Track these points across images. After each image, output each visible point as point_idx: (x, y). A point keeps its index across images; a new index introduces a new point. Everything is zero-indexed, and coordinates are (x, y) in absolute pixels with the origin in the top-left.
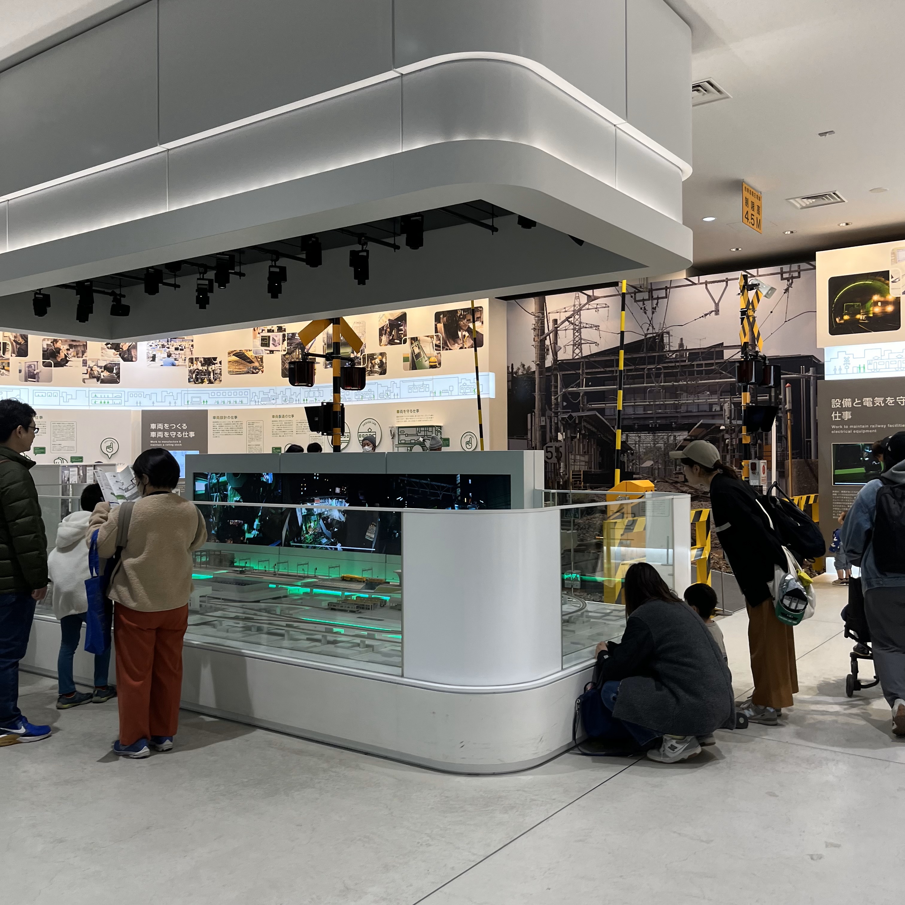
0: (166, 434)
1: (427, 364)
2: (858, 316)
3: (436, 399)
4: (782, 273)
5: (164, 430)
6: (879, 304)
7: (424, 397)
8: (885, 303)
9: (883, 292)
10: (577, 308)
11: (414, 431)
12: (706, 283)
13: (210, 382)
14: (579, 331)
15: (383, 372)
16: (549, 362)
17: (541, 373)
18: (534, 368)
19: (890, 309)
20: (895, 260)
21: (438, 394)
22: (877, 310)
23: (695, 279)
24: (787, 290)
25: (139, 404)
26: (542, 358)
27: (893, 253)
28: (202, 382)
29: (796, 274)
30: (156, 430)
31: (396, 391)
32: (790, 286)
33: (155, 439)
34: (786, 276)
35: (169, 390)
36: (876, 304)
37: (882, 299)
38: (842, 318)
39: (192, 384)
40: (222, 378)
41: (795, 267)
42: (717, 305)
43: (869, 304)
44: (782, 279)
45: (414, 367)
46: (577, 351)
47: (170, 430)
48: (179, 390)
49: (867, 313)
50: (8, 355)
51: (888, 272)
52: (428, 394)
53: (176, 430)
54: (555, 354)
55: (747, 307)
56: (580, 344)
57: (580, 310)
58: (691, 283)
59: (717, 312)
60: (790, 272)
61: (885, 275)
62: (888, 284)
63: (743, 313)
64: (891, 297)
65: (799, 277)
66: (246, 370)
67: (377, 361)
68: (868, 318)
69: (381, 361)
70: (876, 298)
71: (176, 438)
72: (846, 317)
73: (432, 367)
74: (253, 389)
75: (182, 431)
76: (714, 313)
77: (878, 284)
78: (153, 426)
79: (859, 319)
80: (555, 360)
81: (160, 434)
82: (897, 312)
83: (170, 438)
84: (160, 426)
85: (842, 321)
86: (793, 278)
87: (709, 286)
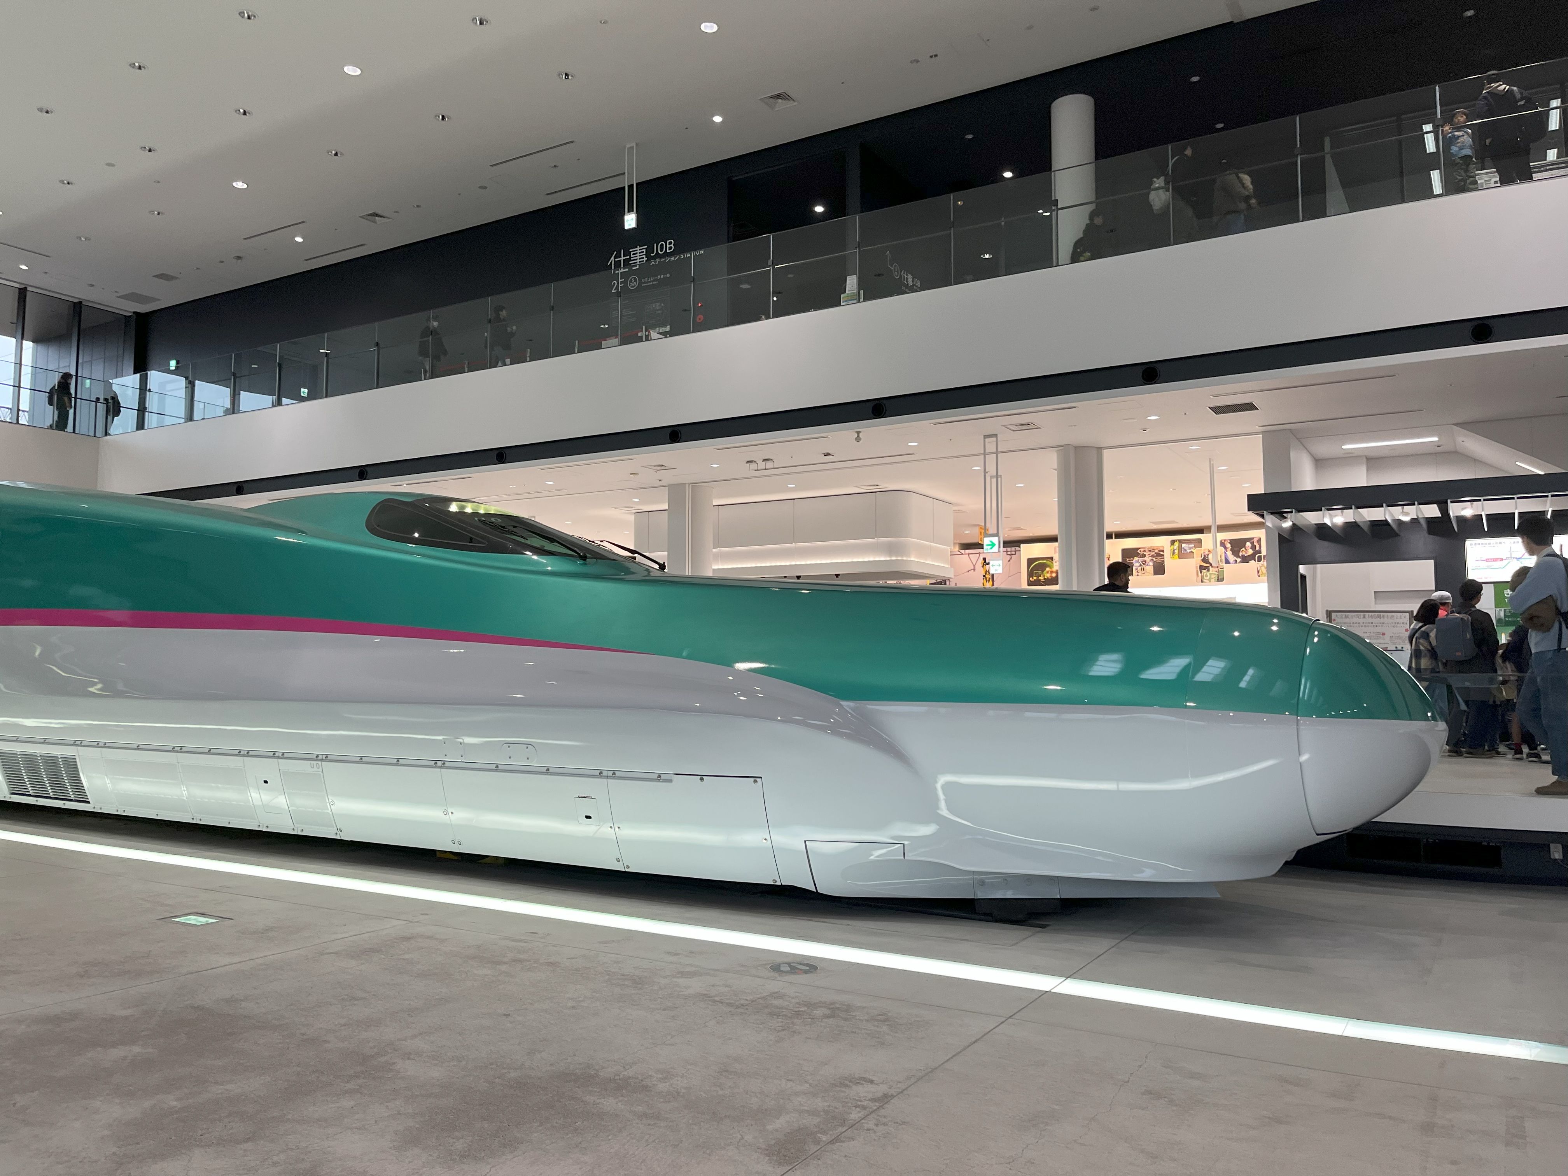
2: (1040, 578)
4: (1007, 552)
6: (1049, 572)
8: (1052, 572)
9: (1050, 567)
12: (969, 554)
19: (1054, 575)
20: (1053, 552)
23: (963, 551)
24: (1009, 561)
29: (1014, 553)
32: (1011, 558)
34: (1009, 553)
36: (1048, 572)
37: (1050, 570)
38: (1033, 579)
41: (1013, 549)
42: (974, 566)
43: (1045, 572)
44: (1007, 555)
49: (1044, 576)
51: (1052, 558)
55: (986, 574)
58: (960, 553)
59: (974, 570)
60: (1011, 551)
62: (1053, 563)
63: (984, 576)
64: (1054, 569)
65: (1015, 554)
68: (1045, 579)
70: (1048, 569)
72: (1035, 578)
76: (973, 570)
77: (1048, 563)
79: (1040, 580)
85: (1033, 580)
86: (1012, 554)
87: (970, 555)
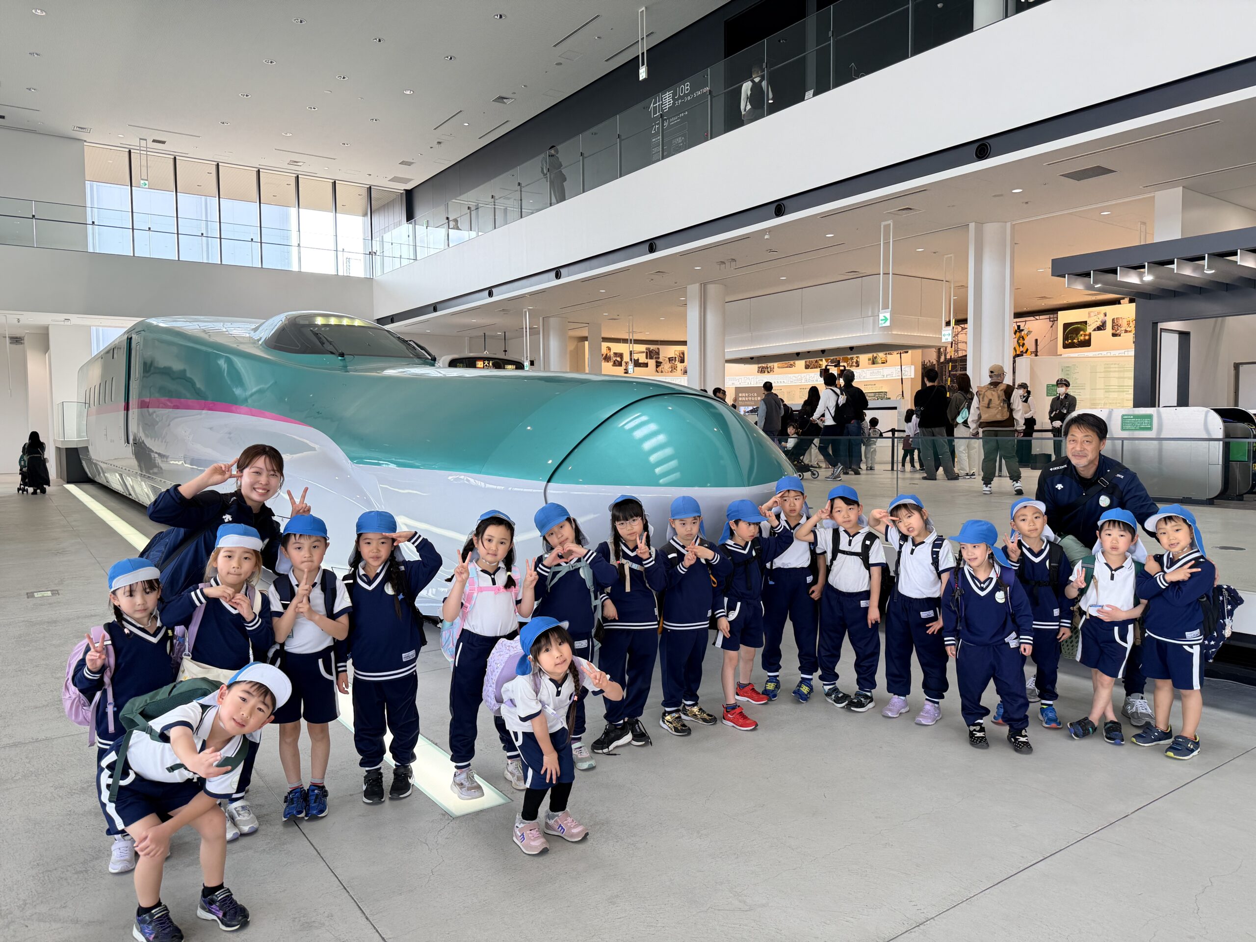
0: (747, 399)
1: (880, 362)
3: (884, 379)
5: (746, 397)
6: (1083, 335)
7: (879, 377)
8: (1085, 335)
9: (1084, 330)
10: (956, 333)
11: (873, 394)
13: (768, 372)
14: (957, 344)
15: (858, 366)
16: (942, 360)
17: (938, 365)
18: (935, 362)
19: (1087, 338)
20: (1089, 316)
21: (885, 376)
22: (1082, 338)
24: (1052, 326)
25: (733, 384)
26: (939, 357)
27: (1089, 314)
28: (764, 372)
29: (1052, 320)
30: (741, 397)
31: (864, 375)
33: (741, 401)
35: (748, 377)
36: (1081, 335)
37: (1084, 333)
38: (1068, 342)
39: (759, 374)
40: (774, 370)
41: (1052, 317)
43: (1079, 335)
44: (1048, 321)
45: (873, 363)
46: (956, 354)
47: (748, 397)
48: (753, 377)
49: (1078, 339)
50: (677, 362)
52: (880, 376)
53: (752, 396)
54: (945, 355)
56: (958, 351)
57: (958, 334)
60: (1050, 319)
61: (1086, 323)
62: (1086, 327)
64: (1087, 333)
65: (1053, 322)
66: (786, 366)
67: (855, 360)
68: (1078, 341)
69: (857, 360)
70: (1082, 333)
71: (752, 401)
72: (1070, 341)
73: (882, 363)
74: (790, 375)
75: (754, 397)
77: (1082, 327)
78: (740, 395)
79: (1075, 342)
80: (945, 358)
81: (744, 399)
82: (1090, 339)
83: (749, 401)
84: (744, 395)
